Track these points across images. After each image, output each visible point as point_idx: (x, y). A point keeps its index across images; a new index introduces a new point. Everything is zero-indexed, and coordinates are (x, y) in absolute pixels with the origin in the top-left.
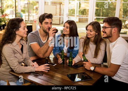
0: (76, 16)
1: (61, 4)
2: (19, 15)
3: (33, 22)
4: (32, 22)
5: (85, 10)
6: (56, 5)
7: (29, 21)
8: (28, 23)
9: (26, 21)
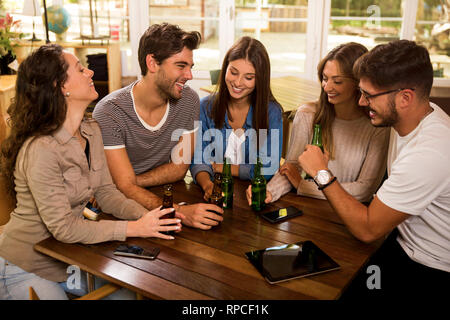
2: (57, 16)
3: (111, 41)
4: (105, 42)
7: (93, 38)
8: (90, 45)
9: (83, 37)
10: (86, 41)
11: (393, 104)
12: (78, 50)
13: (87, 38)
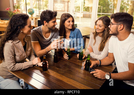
0: (81, 12)
1: (68, 2)
5: (88, 7)
6: (64, 3)
9: (37, 16)
10: (38, 17)
11: (117, 28)
12: (36, 19)
13: (38, 16)
